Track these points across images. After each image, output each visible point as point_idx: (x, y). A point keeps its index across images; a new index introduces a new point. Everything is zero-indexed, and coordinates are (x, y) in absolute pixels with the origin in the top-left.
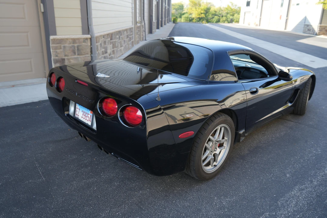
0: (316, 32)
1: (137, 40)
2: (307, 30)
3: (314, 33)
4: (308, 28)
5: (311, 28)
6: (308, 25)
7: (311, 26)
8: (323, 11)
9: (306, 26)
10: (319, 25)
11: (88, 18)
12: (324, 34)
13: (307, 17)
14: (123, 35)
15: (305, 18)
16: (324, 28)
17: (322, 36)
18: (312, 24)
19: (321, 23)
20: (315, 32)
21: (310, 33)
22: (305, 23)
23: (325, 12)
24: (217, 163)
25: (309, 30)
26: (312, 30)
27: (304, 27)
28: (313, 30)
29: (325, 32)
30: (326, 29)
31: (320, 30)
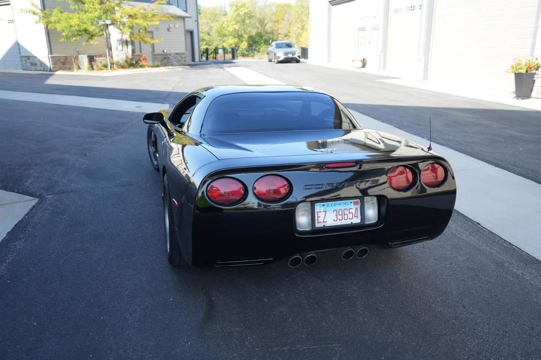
2: (29, 65)
3: (44, 68)
4: (31, 61)
5: (37, 61)
6: (28, 57)
7: (36, 57)
8: (48, 33)
9: (26, 58)
10: (50, 56)
12: (61, 69)
13: (19, 42)
15: (17, 45)
16: (59, 60)
17: (60, 72)
18: (35, 55)
19: (51, 52)
20: (48, 67)
21: (39, 69)
22: (20, 53)
23: (51, 35)
25: (34, 65)
26: (39, 64)
27: (22, 61)
28: (42, 64)
29: (62, 66)
30: (62, 61)
31: (54, 64)
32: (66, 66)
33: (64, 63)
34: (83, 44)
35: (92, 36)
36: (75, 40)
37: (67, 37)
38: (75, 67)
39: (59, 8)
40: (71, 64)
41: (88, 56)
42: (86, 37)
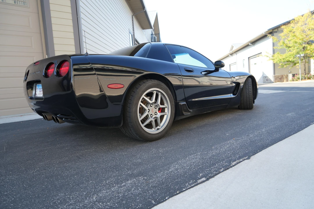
0: (273, 81)
2: (265, 80)
3: (271, 81)
4: (266, 79)
6: (266, 77)
8: (274, 64)
10: (274, 75)
12: (279, 81)
13: (264, 72)
16: (278, 77)
18: (268, 76)
19: (274, 74)
21: (269, 82)
22: (263, 75)
23: (275, 66)
24: (160, 127)
25: (267, 80)
26: (269, 80)
27: (263, 78)
29: (279, 80)
30: (280, 77)
31: (276, 79)
32: (282, 80)
33: (281, 79)
34: (290, 68)
35: (295, 63)
36: (286, 67)
37: (283, 66)
38: (285, 80)
39: (278, 52)
40: (284, 79)
41: (292, 74)
42: (292, 64)
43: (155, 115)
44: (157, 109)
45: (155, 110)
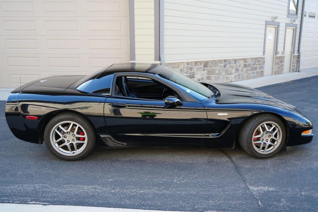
1: (275, 70)
11: (160, 49)
14: (235, 64)
43: (73, 141)
44: (75, 137)
45: (72, 137)
